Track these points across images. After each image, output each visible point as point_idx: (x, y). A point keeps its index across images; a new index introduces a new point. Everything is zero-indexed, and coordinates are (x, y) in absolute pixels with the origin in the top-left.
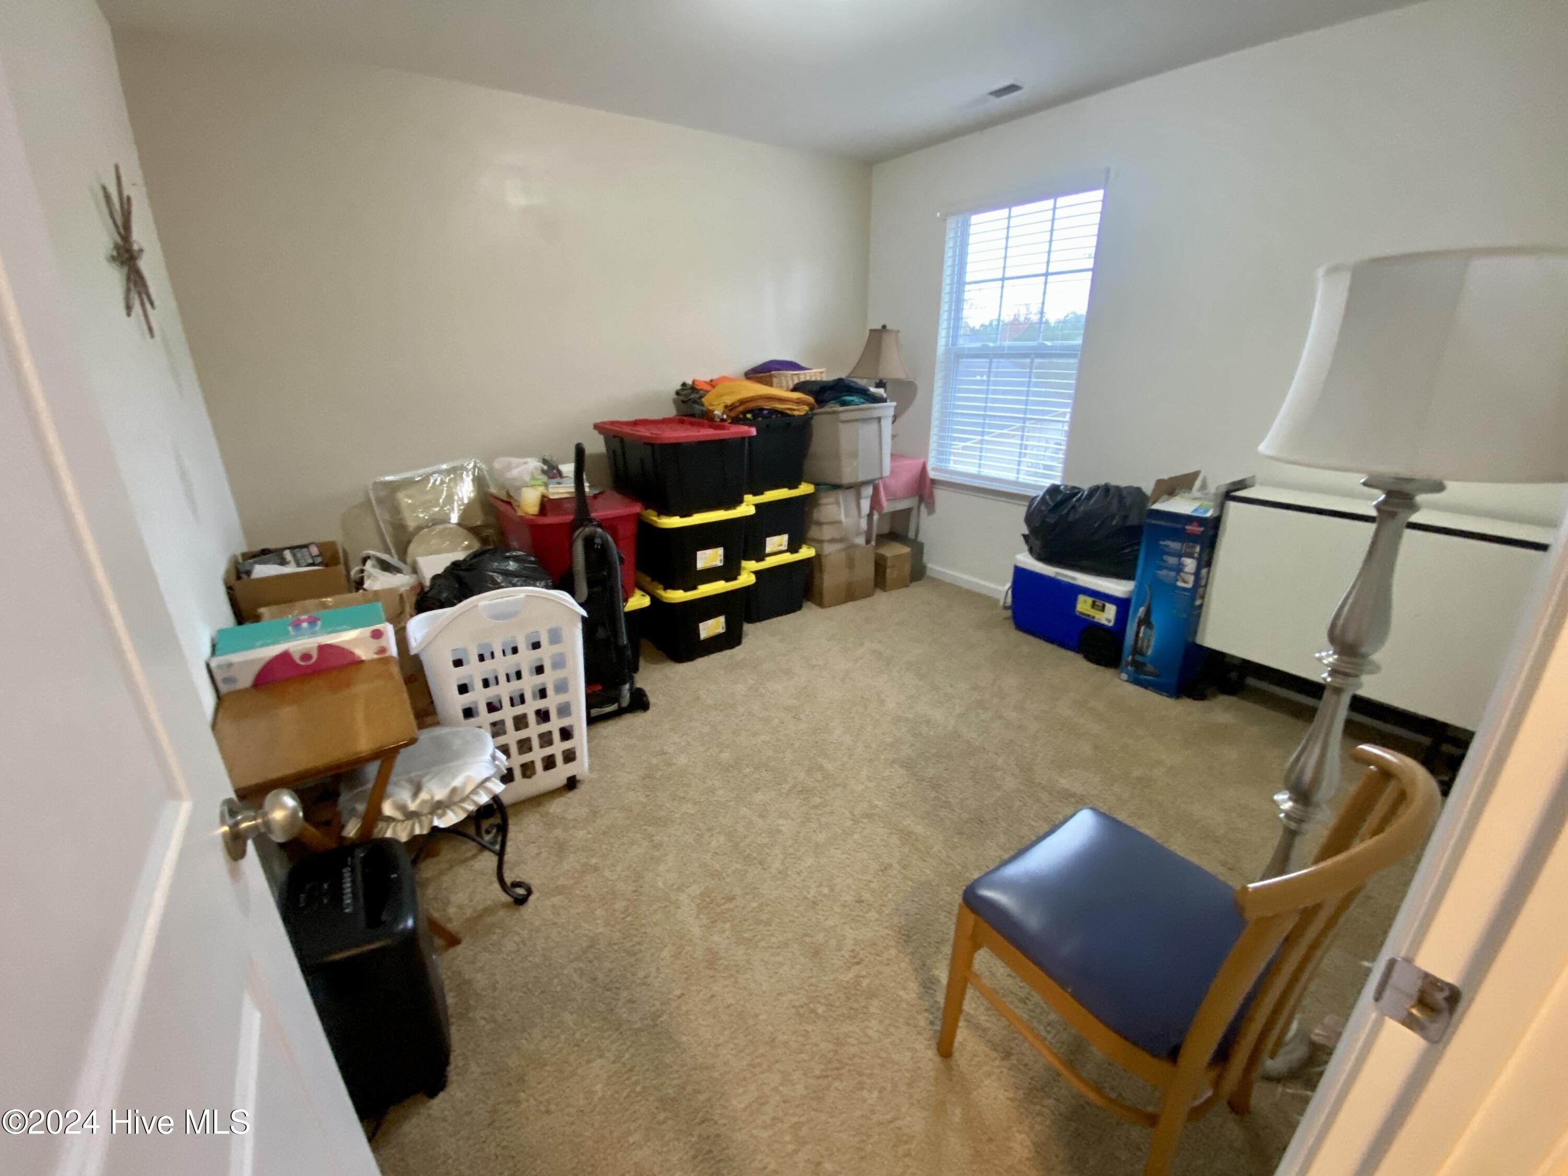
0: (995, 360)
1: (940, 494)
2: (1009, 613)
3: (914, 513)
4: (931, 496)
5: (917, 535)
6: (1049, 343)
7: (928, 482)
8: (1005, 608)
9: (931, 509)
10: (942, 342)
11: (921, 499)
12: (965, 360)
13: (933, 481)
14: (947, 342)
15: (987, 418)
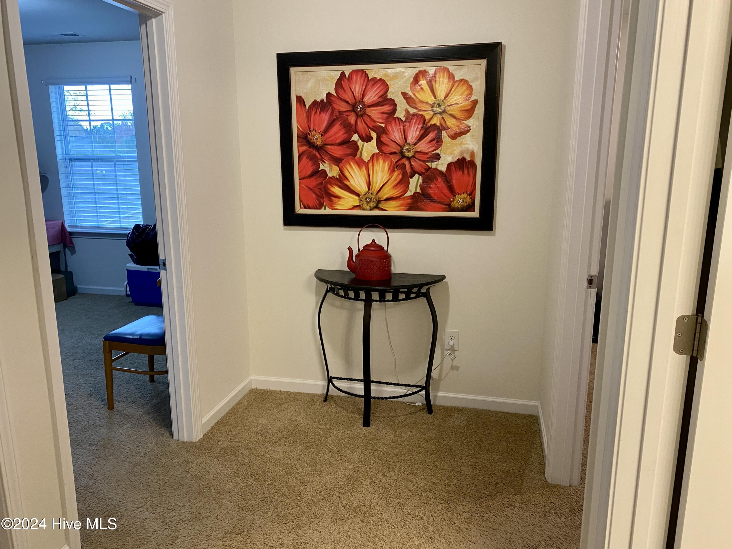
0: (94, 163)
1: (77, 241)
2: (130, 299)
3: (62, 255)
4: (72, 243)
5: (66, 267)
6: (121, 155)
7: (67, 234)
8: (128, 296)
9: (73, 252)
10: (59, 153)
11: (65, 246)
12: (76, 163)
13: (71, 233)
14: (63, 153)
15: (96, 195)
